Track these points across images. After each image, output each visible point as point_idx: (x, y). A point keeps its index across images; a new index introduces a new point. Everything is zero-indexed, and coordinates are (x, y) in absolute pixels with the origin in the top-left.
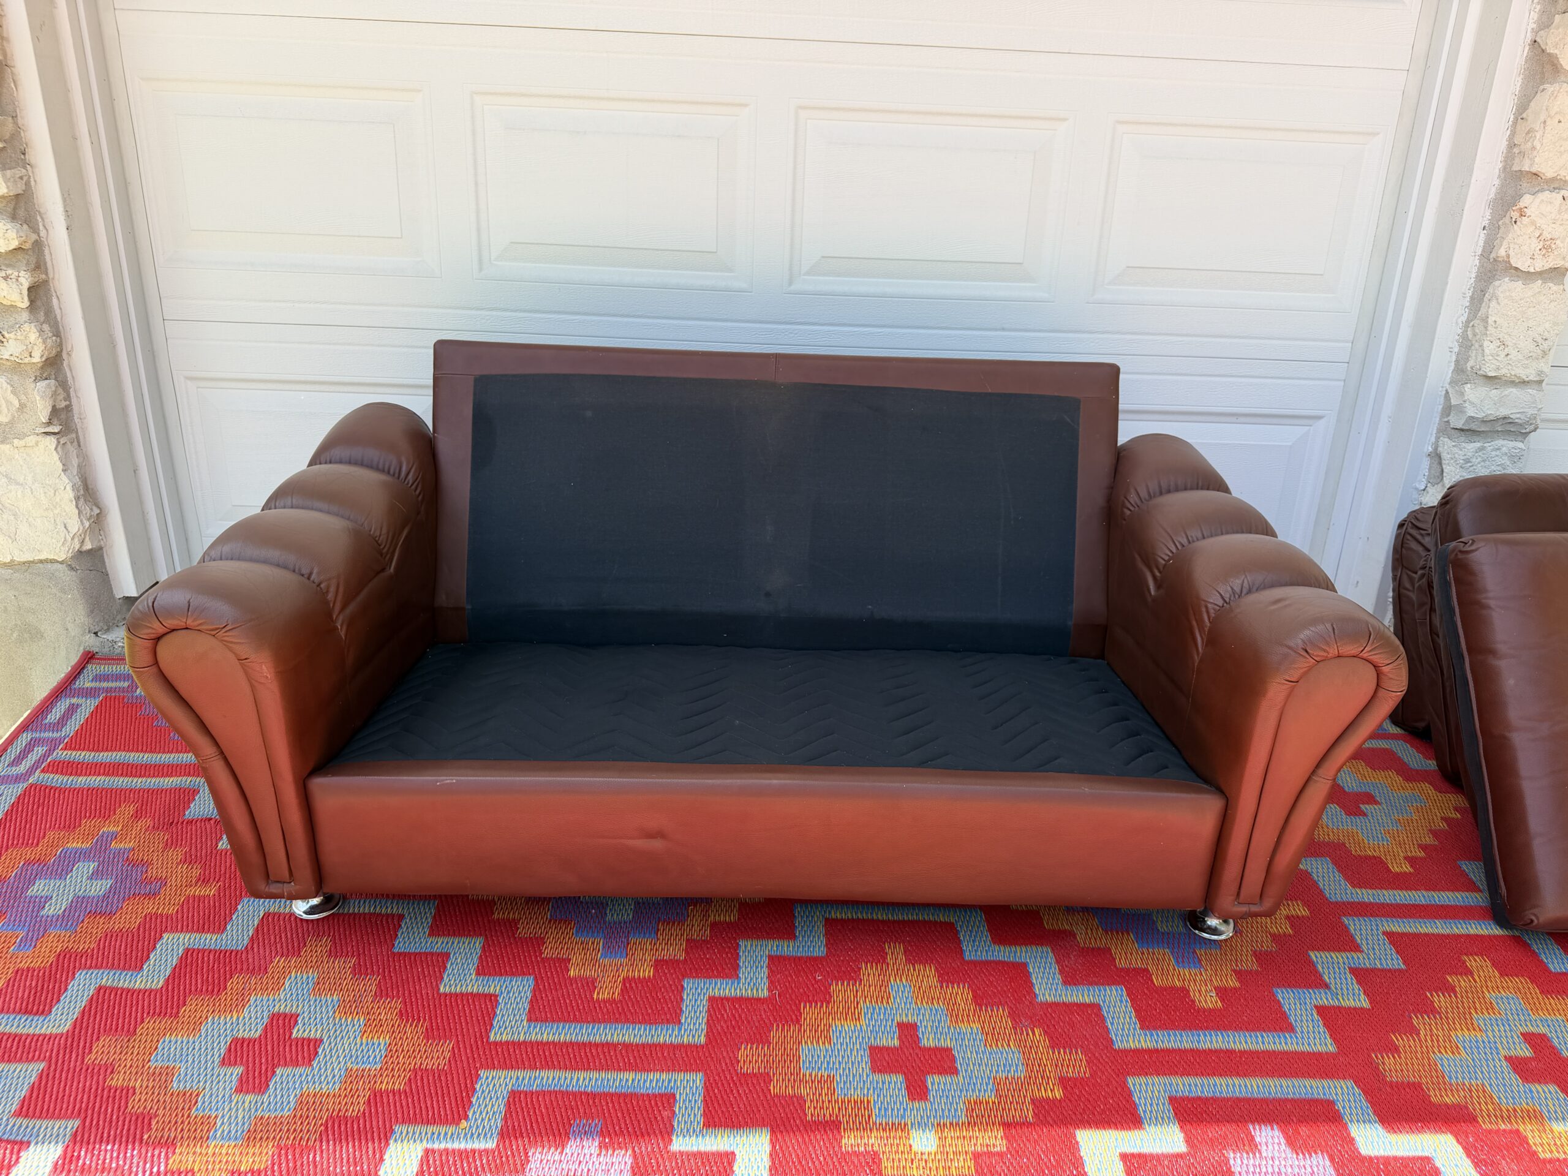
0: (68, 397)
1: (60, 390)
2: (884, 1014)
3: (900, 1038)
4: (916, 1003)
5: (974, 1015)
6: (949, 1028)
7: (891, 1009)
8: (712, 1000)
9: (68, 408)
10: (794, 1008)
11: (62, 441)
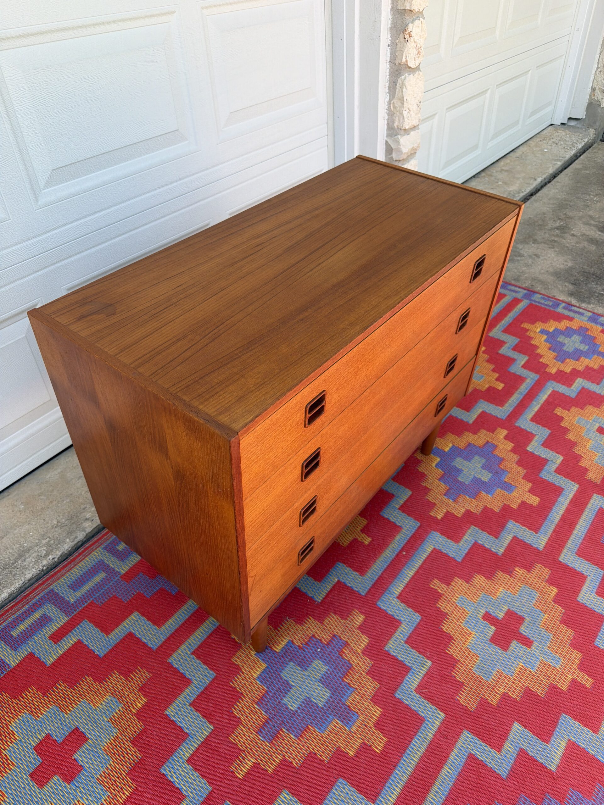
2: (474, 620)
3: (491, 624)
4: (475, 602)
5: (495, 585)
7: (472, 614)
8: (418, 691)
10: (446, 656)
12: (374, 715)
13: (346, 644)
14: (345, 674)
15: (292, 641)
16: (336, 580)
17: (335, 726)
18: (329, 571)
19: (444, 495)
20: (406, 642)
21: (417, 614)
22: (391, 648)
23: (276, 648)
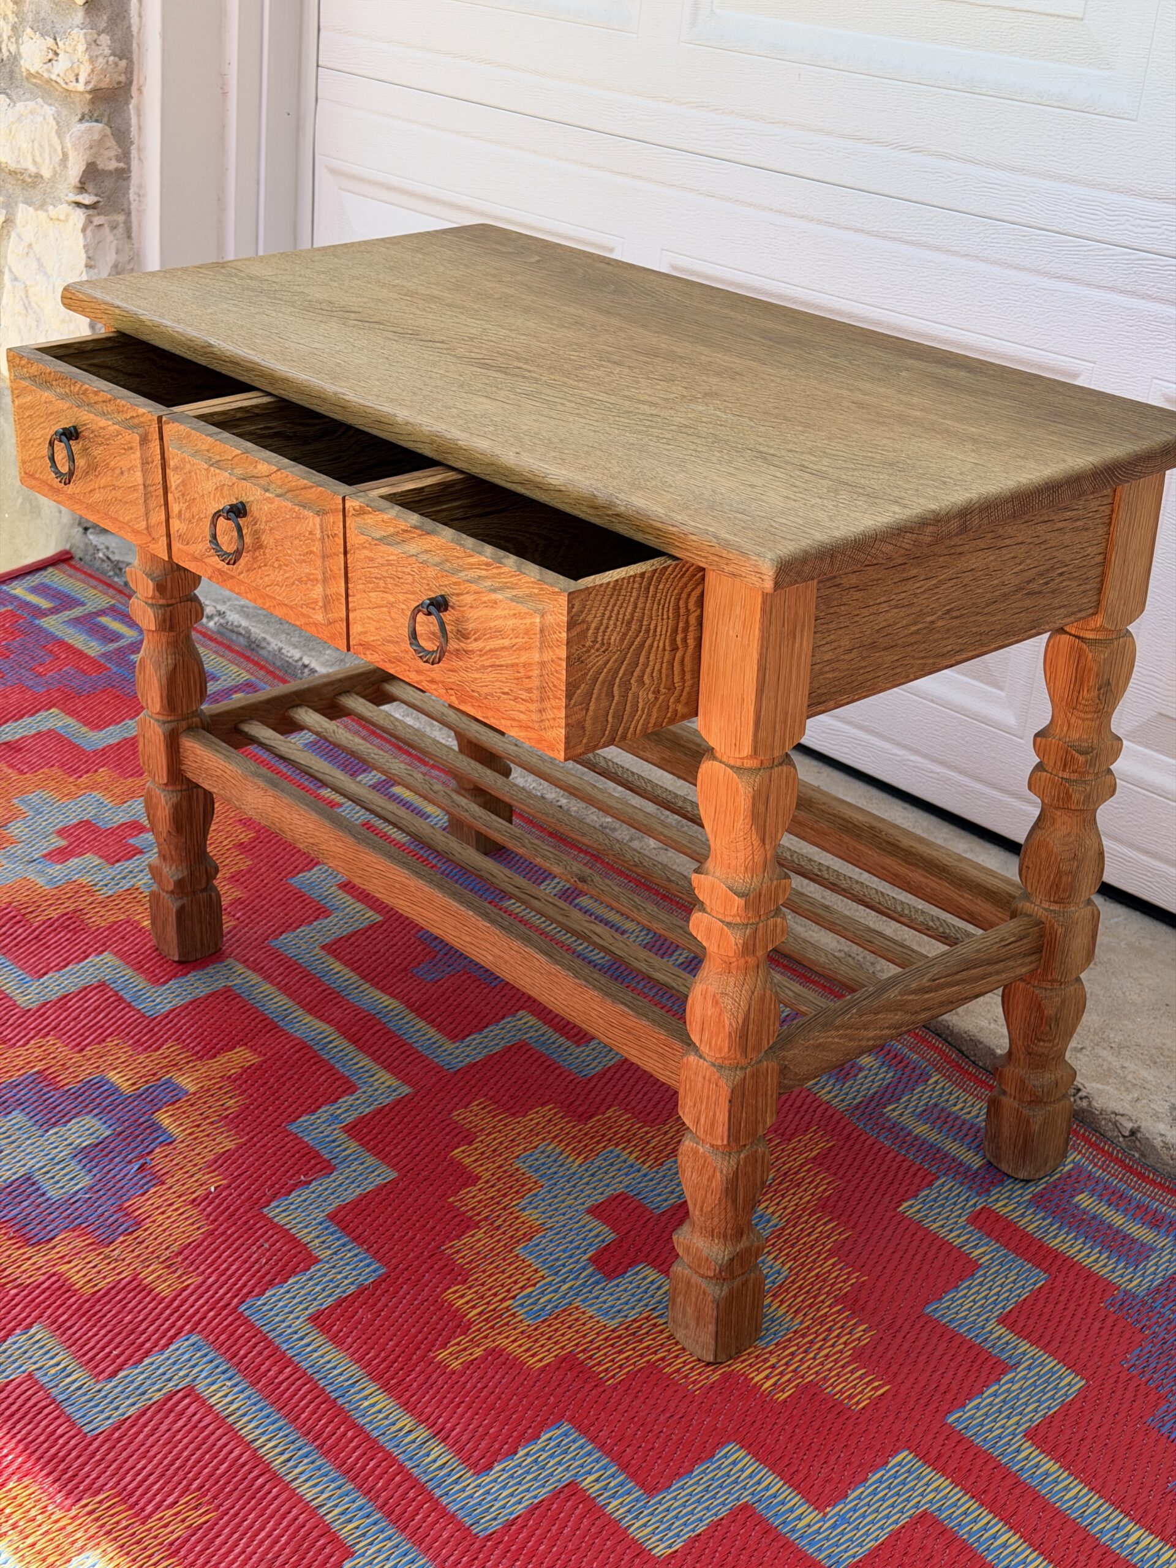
0: (125, 156)
1: (111, 142)
9: (123, 175)
11: (97, 220)
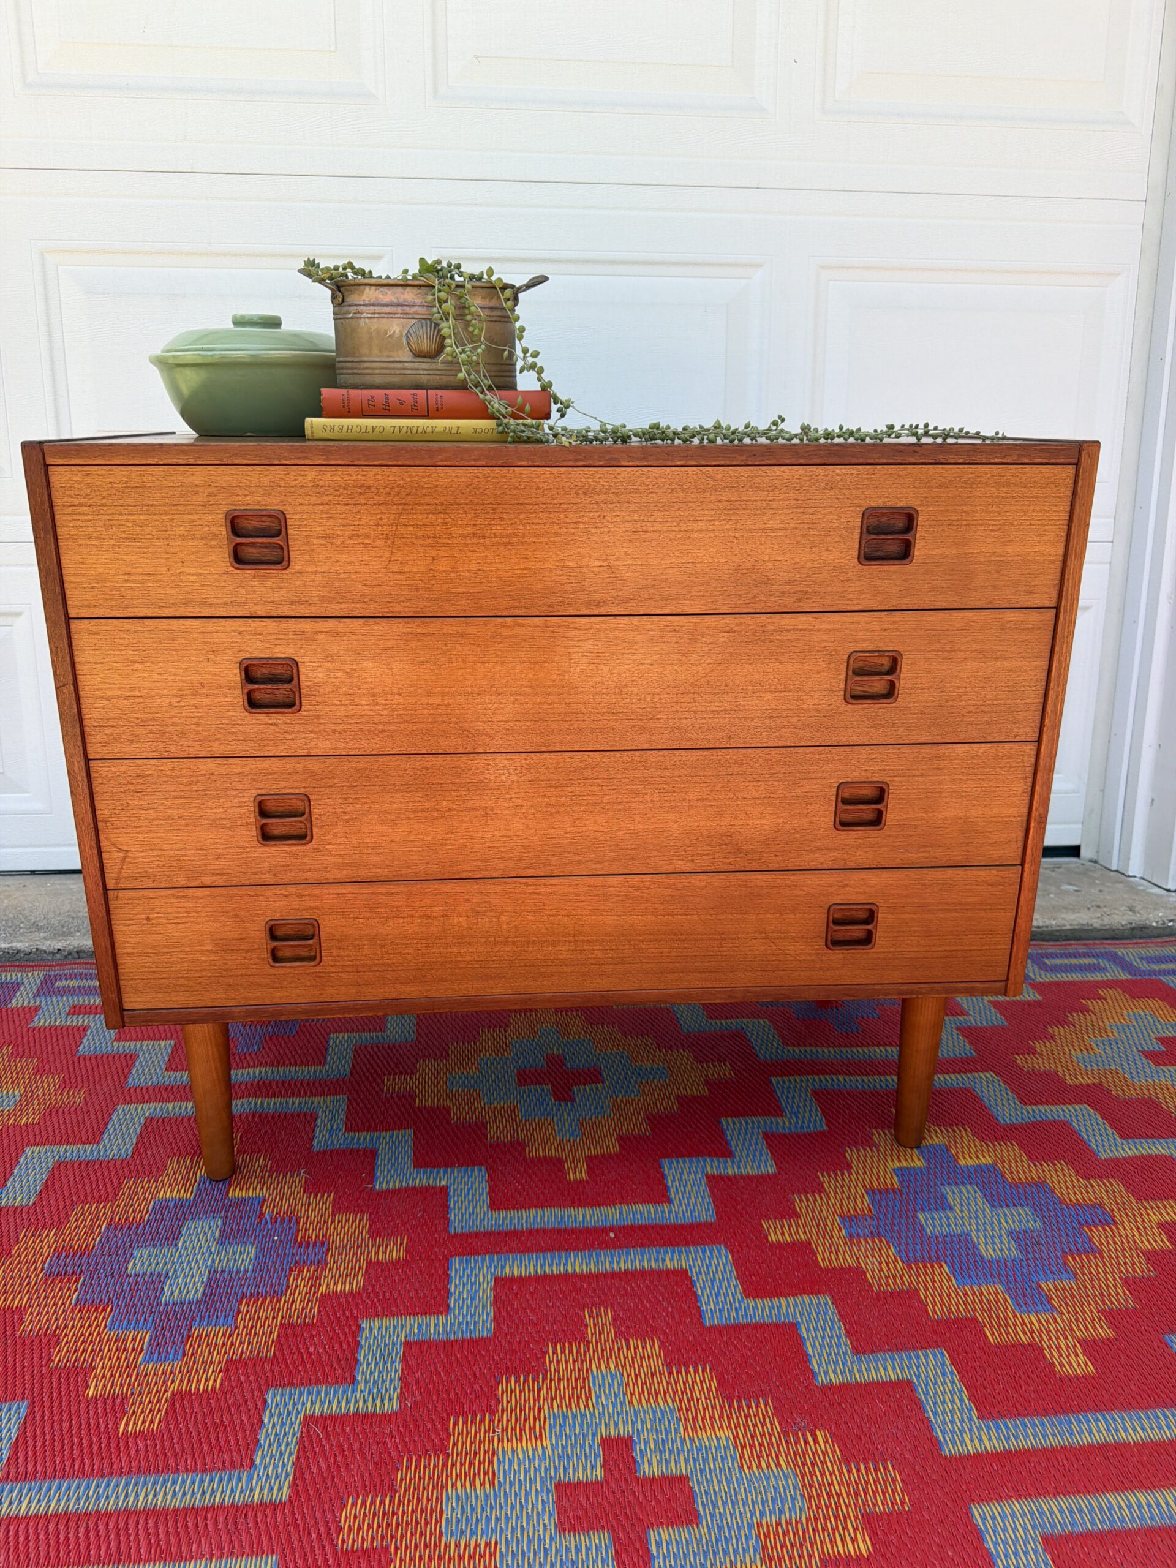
2: (581, 1426)
3: (605, 1465)
4: (631, 1403)
5: (721, 1417)
6: (683, 1440)
7: (593, 1416)
8: (308, 1420)
10: (439, 1426)
12: (199, 1381)
13: (322, 1265)
14: (255, 1297)
15: (264, 1201)
16: (444, 1183)
17: (134, 1340)
18: (452, 1166)
19: (842, 1218)
20: (407, 1345)
21: (490, 1325)
22: (371, 1329)
23: (234, 1190)
